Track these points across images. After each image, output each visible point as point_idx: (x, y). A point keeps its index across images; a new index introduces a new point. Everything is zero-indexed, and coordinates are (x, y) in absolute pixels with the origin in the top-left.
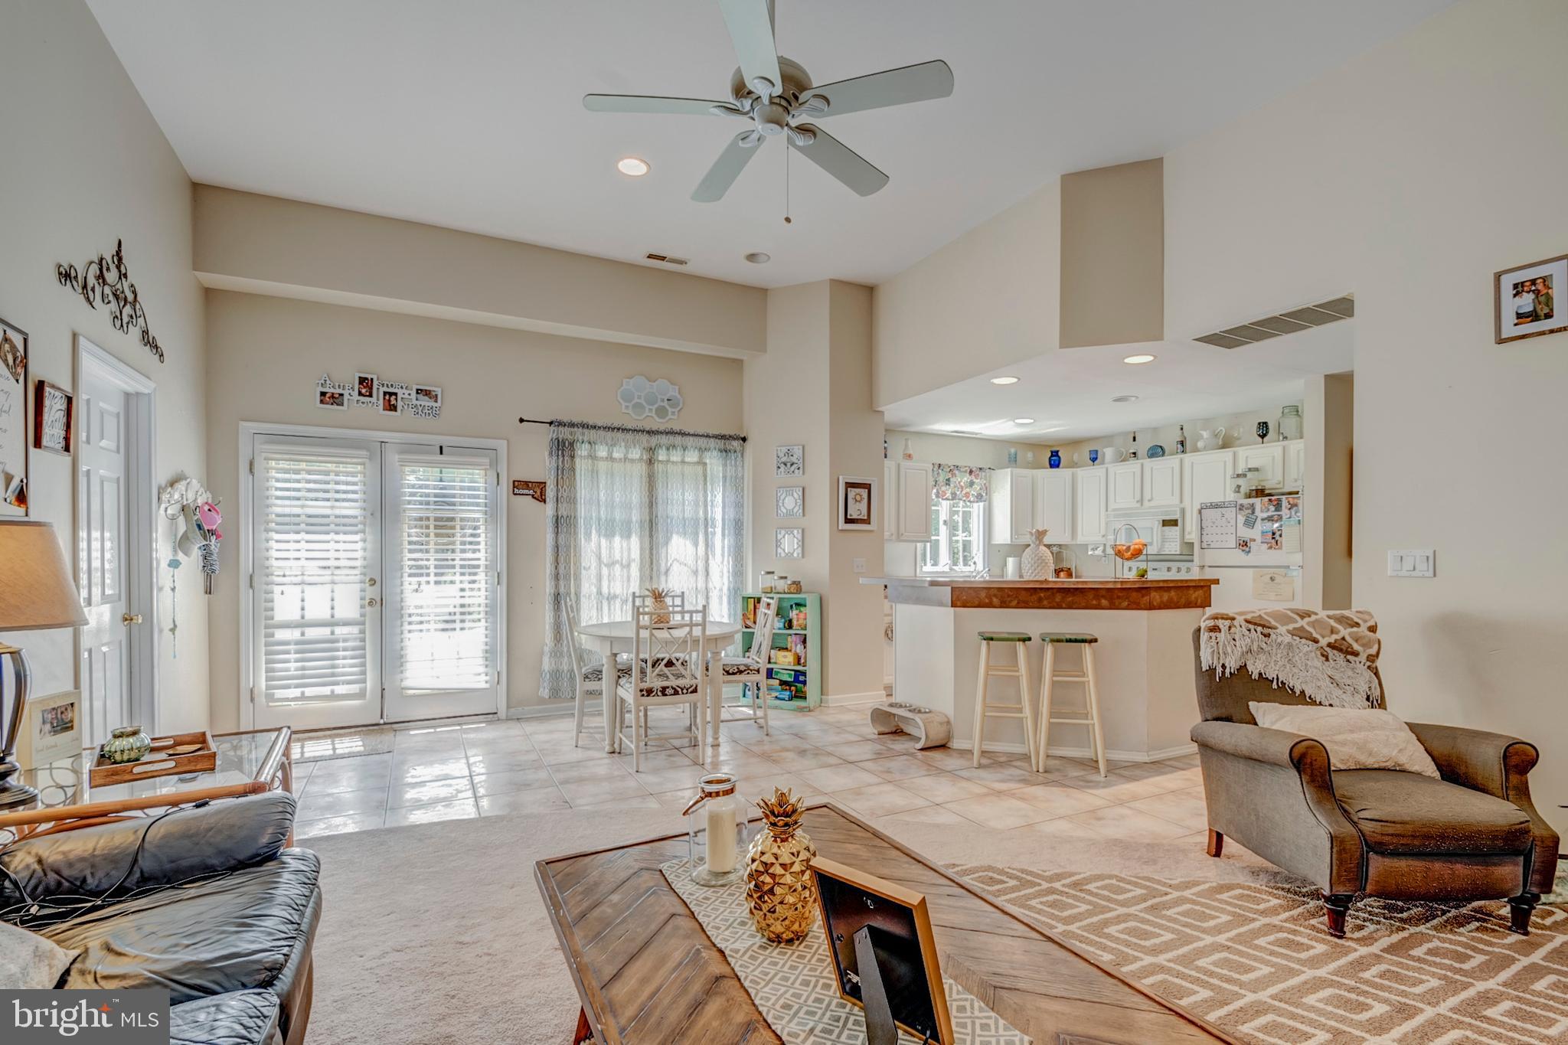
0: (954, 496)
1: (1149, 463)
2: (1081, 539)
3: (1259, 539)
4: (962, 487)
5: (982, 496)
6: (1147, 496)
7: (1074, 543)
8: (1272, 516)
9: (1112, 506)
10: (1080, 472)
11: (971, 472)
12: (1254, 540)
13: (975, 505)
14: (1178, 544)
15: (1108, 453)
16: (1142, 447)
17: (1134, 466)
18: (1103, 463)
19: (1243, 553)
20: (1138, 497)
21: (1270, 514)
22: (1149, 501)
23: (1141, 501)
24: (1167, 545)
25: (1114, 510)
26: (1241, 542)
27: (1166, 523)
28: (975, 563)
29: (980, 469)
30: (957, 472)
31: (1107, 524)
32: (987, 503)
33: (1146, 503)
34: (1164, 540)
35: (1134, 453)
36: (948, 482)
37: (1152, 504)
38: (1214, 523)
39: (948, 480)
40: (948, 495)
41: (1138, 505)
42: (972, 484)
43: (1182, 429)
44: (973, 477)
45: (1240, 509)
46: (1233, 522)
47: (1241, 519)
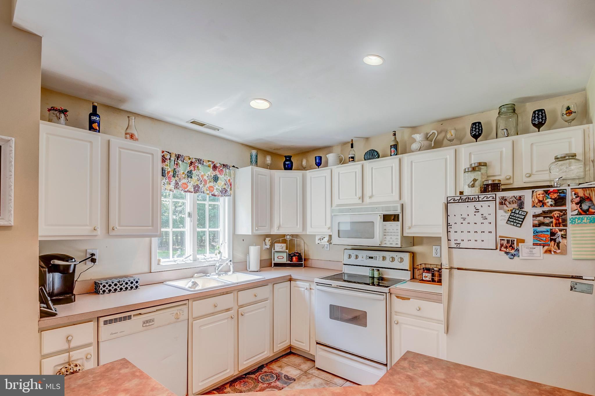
0: (197, 189)
1: (368, 164)
2: (309, 231)
3: (530, 239)
4: (205, 181)
5: (226, 191)
6: (368, 193)
7: (304, 233)
8: (551, 212)
9: (336, 202)
10: (309, 173)
11: (215, 167)
12: (523, 241)
13: (221, 199)
14: (399, 237)
15: (331, 157)
16: (360, 151)
17: (354, 168)
18: (326, 165)
19: (507, 257)
20: (359, 194)
21: (546, 209)
22: (370, 197)
23: (362, 198)
24: (388, 238)
25: (338, 206)
26: (505, 243)
27: (386, 218)
28: (220, 253)
29: (224, 165)
30: (200, 166)
31: (332, 217)
32: (231, 197)
33: (367, 200)
34: (385, 233)
35: (353, 158)
36: (190, 175)
37: (374, 200)
38: (464, 219)
39: (190, 172)
40: (190, 187)
41: (360, 201)
42: (216, 179)
43: (395, 135)
44: (217, 173)
45: (501, 203)
46: (491, 218)
47: (503, 215)
